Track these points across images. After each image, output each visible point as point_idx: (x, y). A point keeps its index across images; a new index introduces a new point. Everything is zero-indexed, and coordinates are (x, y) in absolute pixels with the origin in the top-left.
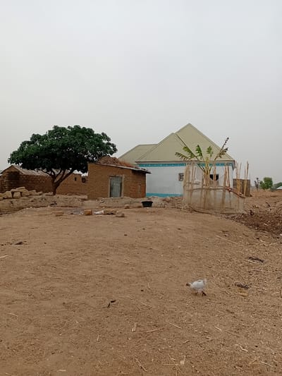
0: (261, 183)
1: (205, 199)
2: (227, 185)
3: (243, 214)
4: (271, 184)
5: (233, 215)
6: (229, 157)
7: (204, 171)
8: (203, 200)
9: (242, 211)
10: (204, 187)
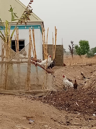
0: (76, 47)
1: (6, 76)
2: (32, 56)
3: (52, 92)
4: (88, 48)
5: (41, 95)
6: (36, 18)
7: (4, 40)
8: (4, 77)
9: (50, 88)
10: (5, 60)
